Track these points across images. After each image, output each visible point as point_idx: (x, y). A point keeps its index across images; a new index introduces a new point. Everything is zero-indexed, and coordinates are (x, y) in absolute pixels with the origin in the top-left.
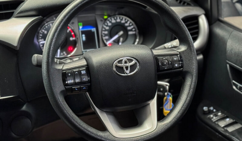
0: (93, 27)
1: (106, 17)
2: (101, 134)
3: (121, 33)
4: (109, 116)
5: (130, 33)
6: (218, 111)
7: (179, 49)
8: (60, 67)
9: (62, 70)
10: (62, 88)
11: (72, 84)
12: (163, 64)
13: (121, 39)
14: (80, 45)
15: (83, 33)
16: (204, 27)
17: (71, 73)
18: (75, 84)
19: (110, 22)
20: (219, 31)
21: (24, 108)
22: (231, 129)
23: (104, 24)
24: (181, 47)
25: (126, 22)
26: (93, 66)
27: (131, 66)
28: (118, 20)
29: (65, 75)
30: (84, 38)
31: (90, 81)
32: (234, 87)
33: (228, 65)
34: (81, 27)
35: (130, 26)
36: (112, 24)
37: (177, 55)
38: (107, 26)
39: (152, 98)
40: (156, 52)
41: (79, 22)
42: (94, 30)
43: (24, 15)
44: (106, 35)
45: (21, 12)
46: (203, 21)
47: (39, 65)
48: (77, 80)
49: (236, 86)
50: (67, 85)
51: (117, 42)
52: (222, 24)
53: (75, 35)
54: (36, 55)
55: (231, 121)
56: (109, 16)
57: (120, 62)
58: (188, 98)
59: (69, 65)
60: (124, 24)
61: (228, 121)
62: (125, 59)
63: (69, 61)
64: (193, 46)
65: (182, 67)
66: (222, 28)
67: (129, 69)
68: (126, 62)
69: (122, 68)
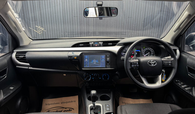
0: (140, 50)
1: (144, 48)
2: (142, 84)
3: (149, 53)
4: (145, 79)
5: (152, 53)
6: (181, 82)
7: (171, 59)
8: (130, 61)
9: (130, 62)
10: (130, 67)
11: (133, 67)
12: (165, 64)
13: (149, 55)
14: (135, 56)
15: (136, 52)
16: (178, 53)
17: (133, 63)
18: (135, 67)
19: (145, 49)
20: (184, 55)
21: (117, 73)
22: (186, 89)
23: (143, 50)
24: (171, 58)
25: (151, 50)
26: (141, 62)
27: (154, 63)
28: (148, 49)
29: (131, 64)
30: (136, 54)
31: (139, 67)
32: (189, 75)
33: (187, 67)
34: (136, 50)
35: (152, 51)
36: (146, 50)
37: (170, 61)
38: (144, 50)
39: (160, 75)
40: (163, 59)
41: (135, 49)
42: (140, 51)
43: (119, 45)
44: (144, 53)
45: (119, 44)
46: (178, 51)
47: (123, 60)
48: (135, 66)
49: (190, 74)
50: (132, 67)
51: (147, 55)
52: (185, 53)
53: (134, 52)
54: (122, 57)
55: (187, 86)
56: (145, 47)
57: (150, 61)
58: (173, 76)
59: (132, 61)
60: (150, 50)
61: (185, 86)
62: (152, 60)
63: (132, 60)
64: (176, 57)
65: (172, 65)
66: (185, 54)
67: (153, 64)
68: (152, 62)
69: (151, 63)
